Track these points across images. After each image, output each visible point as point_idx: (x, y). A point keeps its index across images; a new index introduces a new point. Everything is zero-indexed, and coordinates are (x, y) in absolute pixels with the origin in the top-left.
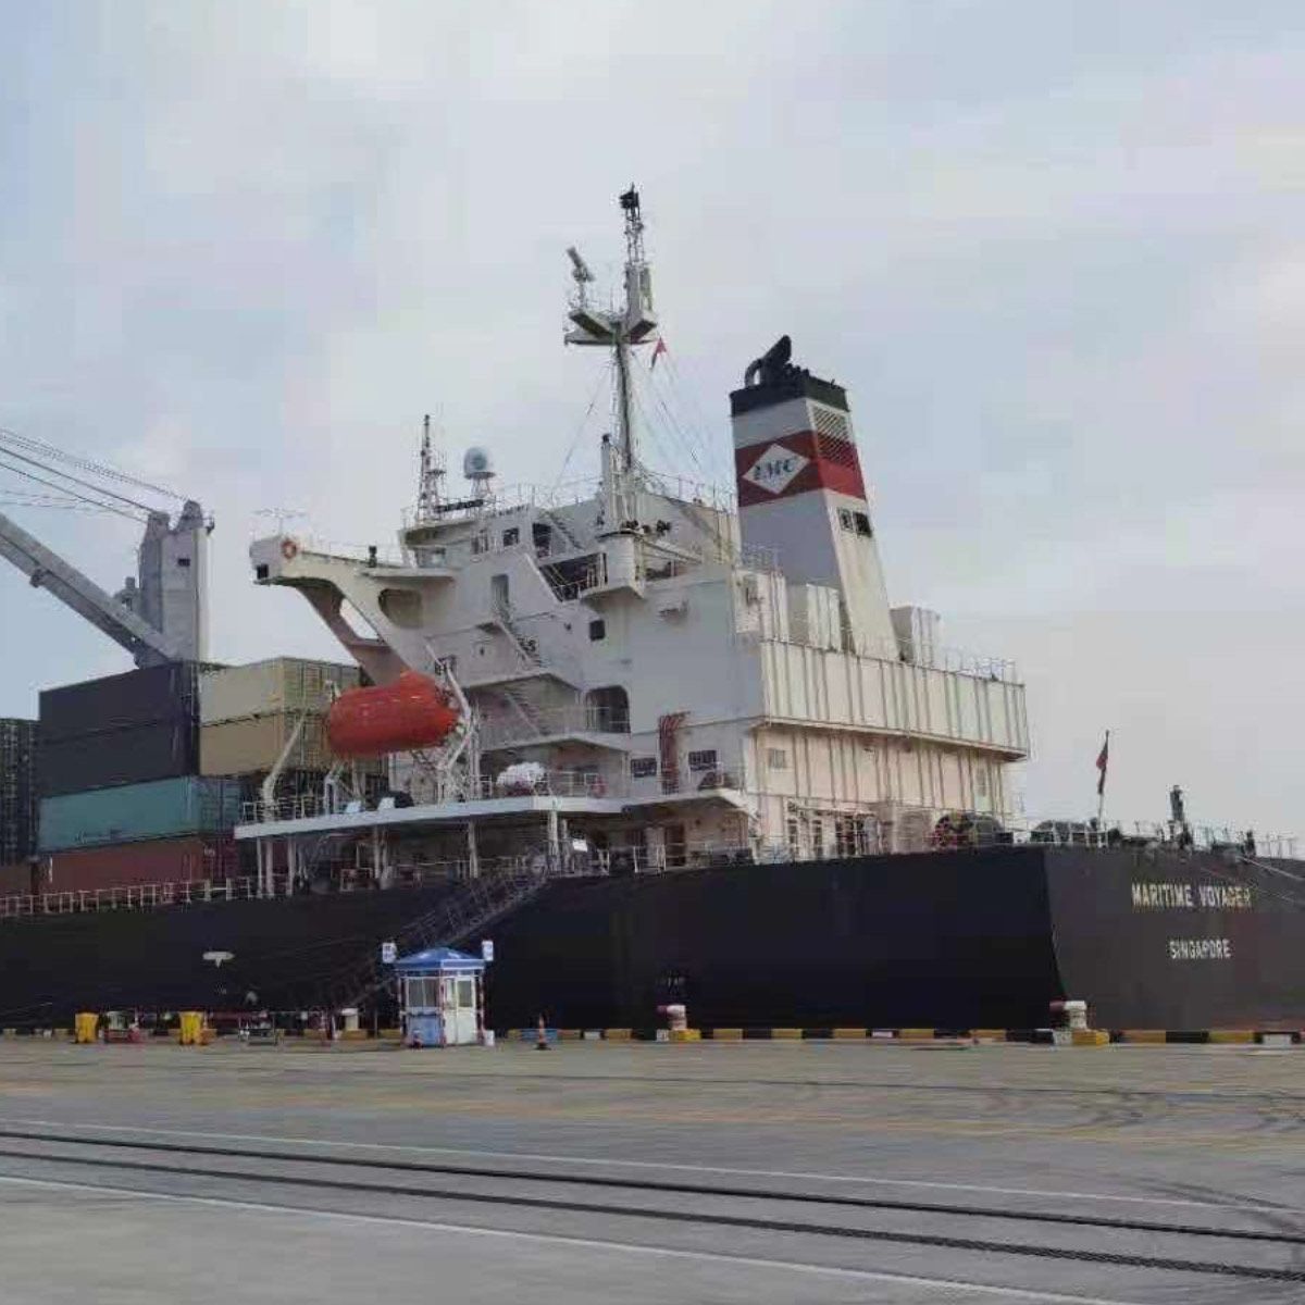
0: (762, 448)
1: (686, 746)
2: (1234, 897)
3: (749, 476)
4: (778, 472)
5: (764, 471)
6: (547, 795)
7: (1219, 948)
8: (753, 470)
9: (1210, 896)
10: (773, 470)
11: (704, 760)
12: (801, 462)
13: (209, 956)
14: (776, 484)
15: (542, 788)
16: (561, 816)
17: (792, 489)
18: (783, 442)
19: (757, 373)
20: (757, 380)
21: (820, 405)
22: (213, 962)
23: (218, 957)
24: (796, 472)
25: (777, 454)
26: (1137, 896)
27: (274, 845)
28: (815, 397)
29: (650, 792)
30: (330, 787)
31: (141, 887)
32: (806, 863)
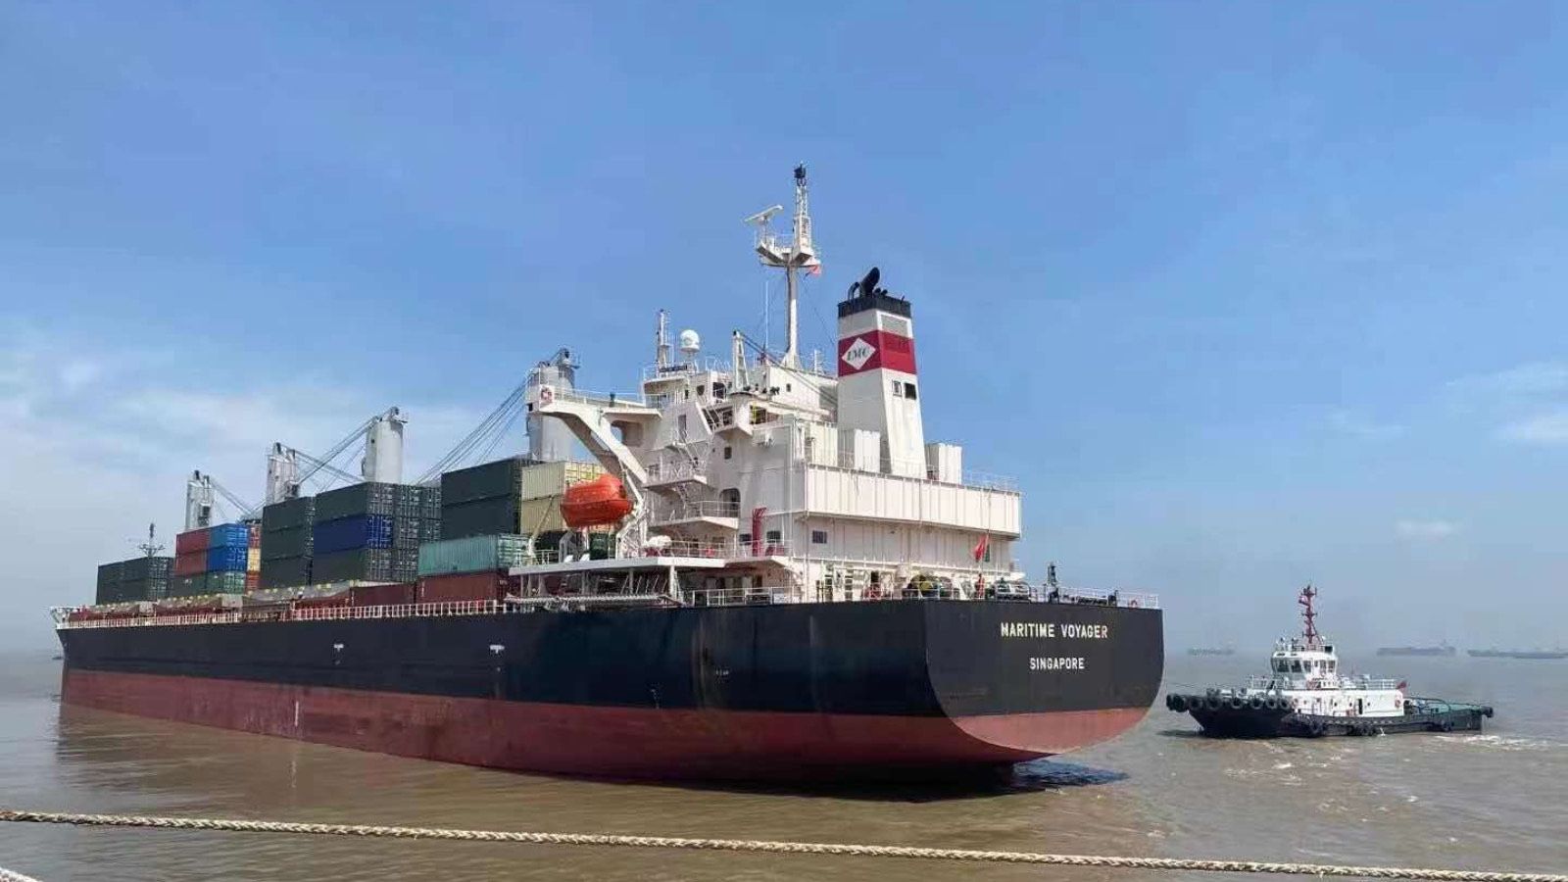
0: (852, 340)
1: (767, 528)
2: (1095, 632)
3: (845, 357)
4: (860, 356)
5: (853, 355)
6: (669, 556)
7: (1076, 663)
8: (847, 354)
9: (1069, 631)
10: (857, 354)
11: (775, 536)
12: (872, 350)
13: (492, 647)
14: (857, 363)
15: (666, 552)
16: (676, 568)
17: (866, 367)
18: (864, 337)
19: (857, 290)
20: (857, 294)
21: (885, 314)
22: (494, 651)
23: (497, 648)
24: (869, 356)
25: (859, 344)
26: (1004, 630)
27: (546, 579)
28: (884, 309)
29: (744, 555)
30: (563, 545)
31: (485, 601)
32: (856, 603)
